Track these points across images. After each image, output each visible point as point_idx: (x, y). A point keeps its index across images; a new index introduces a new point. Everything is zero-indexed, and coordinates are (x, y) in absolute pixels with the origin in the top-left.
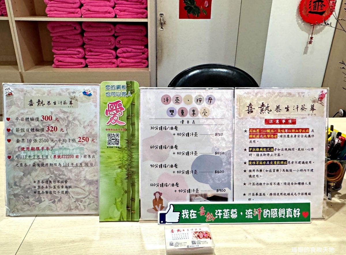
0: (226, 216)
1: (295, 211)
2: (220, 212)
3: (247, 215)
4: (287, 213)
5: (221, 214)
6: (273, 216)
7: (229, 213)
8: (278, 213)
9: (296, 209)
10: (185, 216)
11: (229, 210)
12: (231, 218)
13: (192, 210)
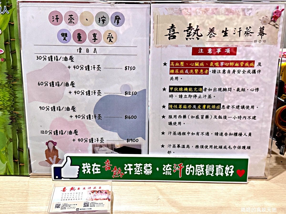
0: (138, 171)
1: (227, 168)
2: (130, 167)
3: (165, 172)
4: (217, 171)
5: (132, 169)
6: (198, 173)
7: (141, 168)
8: (204, 170)
9: (229, 166)
10: (86, 170)
11: (142, 165)
12: (144, 174)
13: (95, 164)
